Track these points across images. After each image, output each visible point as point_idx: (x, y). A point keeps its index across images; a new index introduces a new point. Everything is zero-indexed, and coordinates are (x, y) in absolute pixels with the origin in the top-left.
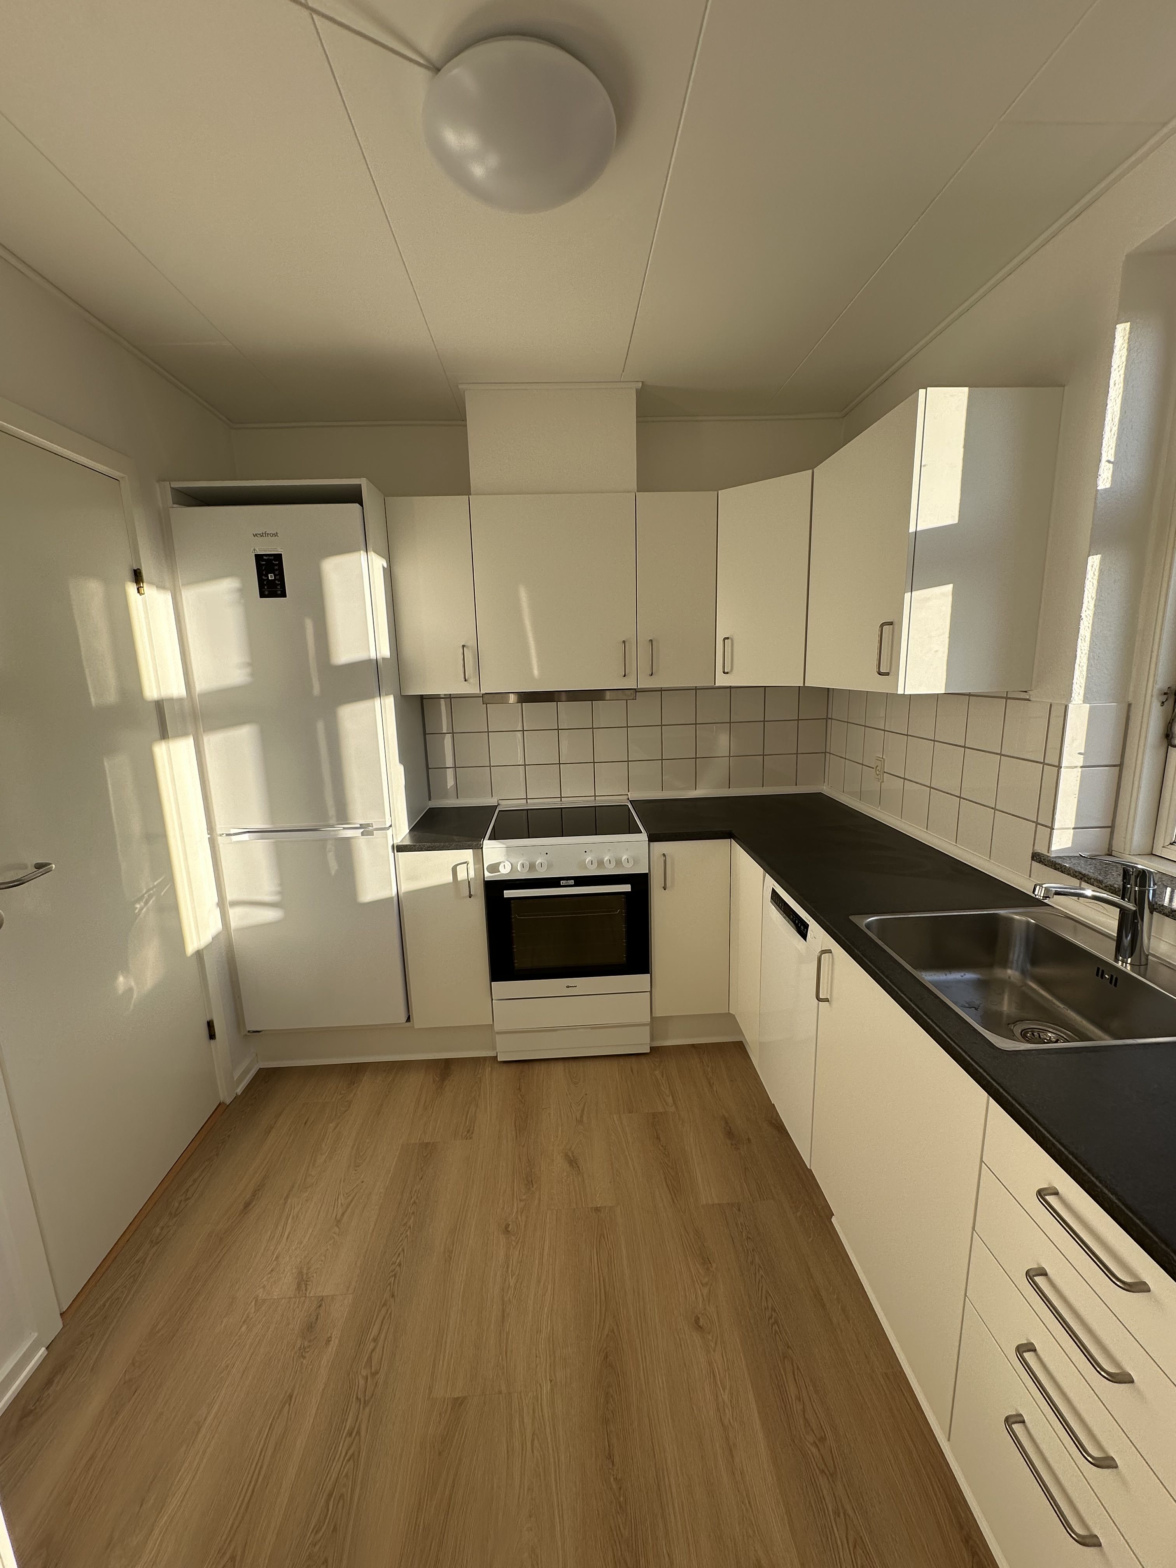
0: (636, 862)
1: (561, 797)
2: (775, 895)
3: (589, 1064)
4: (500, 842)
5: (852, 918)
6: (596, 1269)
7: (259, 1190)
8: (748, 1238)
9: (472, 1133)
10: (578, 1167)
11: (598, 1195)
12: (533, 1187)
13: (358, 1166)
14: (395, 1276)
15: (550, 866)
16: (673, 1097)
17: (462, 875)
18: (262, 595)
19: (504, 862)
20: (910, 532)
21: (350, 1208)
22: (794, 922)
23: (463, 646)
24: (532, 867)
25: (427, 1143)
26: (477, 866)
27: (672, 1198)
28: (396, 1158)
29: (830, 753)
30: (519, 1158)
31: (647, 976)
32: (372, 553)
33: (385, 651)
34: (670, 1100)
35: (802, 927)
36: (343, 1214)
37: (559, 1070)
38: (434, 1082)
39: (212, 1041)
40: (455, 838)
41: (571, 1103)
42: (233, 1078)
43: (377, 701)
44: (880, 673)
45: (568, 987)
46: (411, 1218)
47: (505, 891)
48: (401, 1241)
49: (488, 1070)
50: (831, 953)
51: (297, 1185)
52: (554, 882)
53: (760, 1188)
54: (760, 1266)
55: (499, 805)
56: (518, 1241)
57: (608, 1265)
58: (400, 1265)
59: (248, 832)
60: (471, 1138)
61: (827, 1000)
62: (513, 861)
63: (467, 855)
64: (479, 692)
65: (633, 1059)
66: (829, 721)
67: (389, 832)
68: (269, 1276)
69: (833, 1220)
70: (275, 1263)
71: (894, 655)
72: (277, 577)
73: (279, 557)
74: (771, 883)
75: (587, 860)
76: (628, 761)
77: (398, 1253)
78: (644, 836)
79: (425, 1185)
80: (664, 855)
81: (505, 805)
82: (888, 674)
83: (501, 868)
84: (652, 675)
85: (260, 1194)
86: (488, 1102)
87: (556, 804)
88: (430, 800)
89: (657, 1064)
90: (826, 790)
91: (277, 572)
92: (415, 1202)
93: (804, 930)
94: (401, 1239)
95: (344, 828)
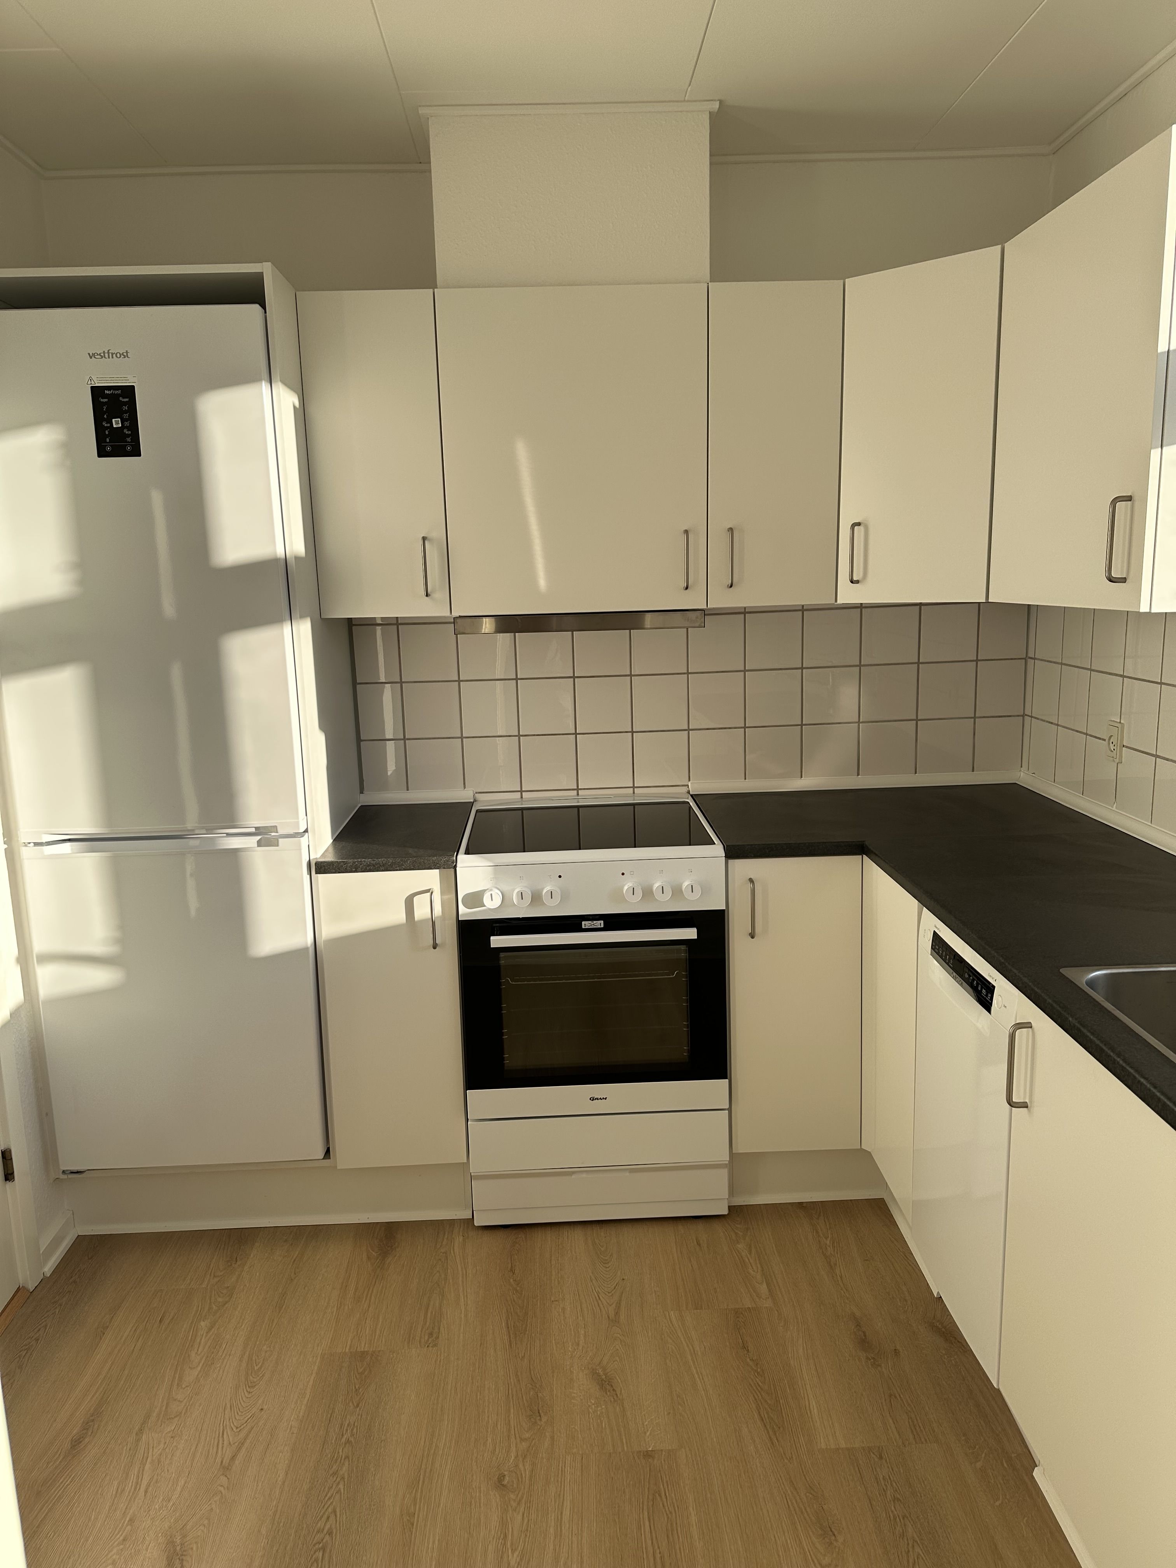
0: (706, 890)
1: (578, 789)
2: (937, 940)
3: (628, 1234)
4: (481, 857)
5: (1064, 971)
6: (649, 1542)
7: (93, 1420)
8: (895, 1499)
9: (437, 1338)
10: (614, 1390)
11: (648, 1434)
12: (540, 1420)
13: (253, 1387)
14: (324, 1549)
15: (565, 897)
16: (768, 1285)
17: (422, 911)
18: (102, 453)
19: (491, 890)
20: (1159, 351)
21: (244, 1450)
22: (971, 985)
23: (424, 539)
24: (536, 898)
25: (363, 1353)
26: (446, 897)
27: (770, 1438)
28: (314, 1375)
29: (1032, 717)
30: (517, 1375)
31: (721, 1084)
32: (280, 384)
33: (297, 546)
34: (763, 1289)
35: (984, 991)
36: (233, 1458)
37: (577, 1239)
38: (369, 1258)
39: (9, 1184)
40: (411, 851)
41: (598, 1293)
42: (39, 1250)
43: (287, 628)
44: (1111, 580)
45: (592, 1099)
46: (343, 1464)
47: (492, 938)
48: (329, 1499)
49: (458, 1240)
50: (1031, 1027)
51: (155, 1414)
52: (572, 923)
53: (915, 1426)
54: (914, 1541)
55: (475, 801)
56: (520, 1500)
57: (668, 1536)
58: (330, 1533)
59: (69, 840)
60: (435, 1345)
61: (1024, 1105)
62: (505, 888)
63: (430, 878)
64: (448, 614)
65: (700, 1226)
66: (1031, 662)
67: (304, 840)
68: (122, 1547)
69: (1037, 1473)
70: (129, 1527)
71: (1134, 549)
72: (127, 424)
73: (129, 391)
74: (932, 923)
75: (626, 888)
76: (689, 730)
77: (325, 1516)
78: (717, 850)
79: (364, 1416)
80: (751, 881)
81: (487, 802)
82: (1123, 580)
83: (486, 900)
84: (731, 586)
85: (96, 1426)
86: (461, 1290)
87: (568, 799)
88: (362, 792)
89: (741, 1234)
90: (1024, 778)
91: (126, 416)
92: (348, 1442)
93: (987, 995)
94: (329, 1495)
95: (228, 835)
